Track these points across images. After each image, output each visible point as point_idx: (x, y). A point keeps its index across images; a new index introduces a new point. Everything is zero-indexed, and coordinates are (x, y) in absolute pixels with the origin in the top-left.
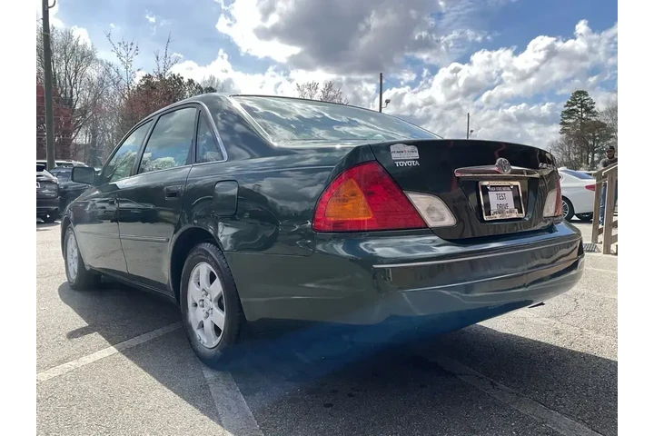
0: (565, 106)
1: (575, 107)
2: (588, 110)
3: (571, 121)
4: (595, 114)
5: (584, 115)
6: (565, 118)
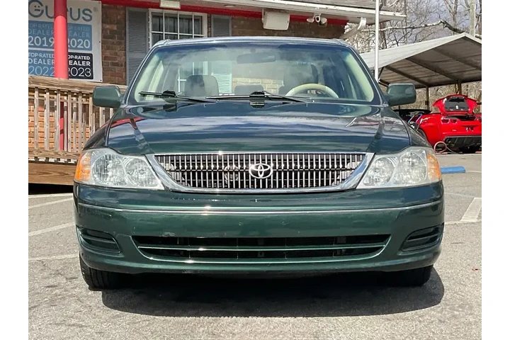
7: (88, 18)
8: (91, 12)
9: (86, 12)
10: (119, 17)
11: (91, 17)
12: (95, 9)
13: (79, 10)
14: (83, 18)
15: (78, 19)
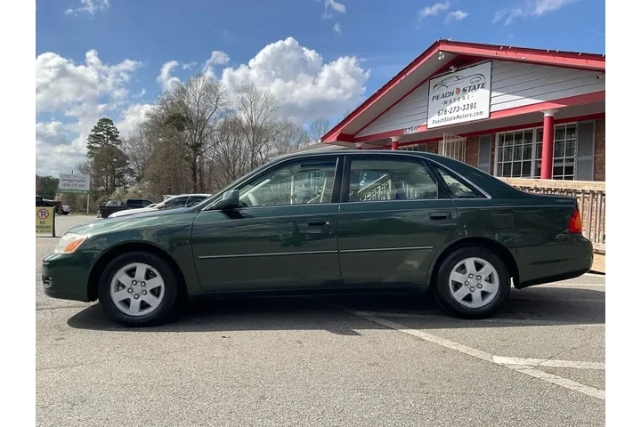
0: (92, 131)
1: (101, 133)
2: (113, 138)
3: (98, 146)
4: (119, 142)
5: (110, 142)
6: (92, 143)
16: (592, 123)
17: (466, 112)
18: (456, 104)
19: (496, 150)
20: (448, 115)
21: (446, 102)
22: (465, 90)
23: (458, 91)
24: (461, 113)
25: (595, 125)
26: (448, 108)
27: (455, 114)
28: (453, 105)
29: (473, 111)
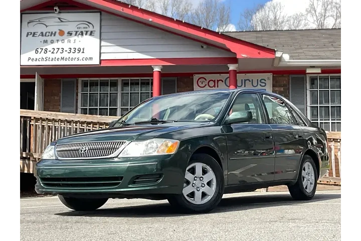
7: (264, 85)
8: (265, 81)
9: (262, 81)
10: (285, 82)
11: (265, 83)
12: (268, 78)
13: (258, 80)
14: (260, 85)
15: (257, 86)
16: (174, 81)
17: (72, 55)
18: (59, 45)
19: (80, 95)
20: (49, 55)
21: (46, 42)
22: (70, 34)
23: (62, 33)
24: (65, 55)
25: (176, 82)
26: (50, 47)
27: (59, 55)
28: (55, 45)
29: (81, 55)
